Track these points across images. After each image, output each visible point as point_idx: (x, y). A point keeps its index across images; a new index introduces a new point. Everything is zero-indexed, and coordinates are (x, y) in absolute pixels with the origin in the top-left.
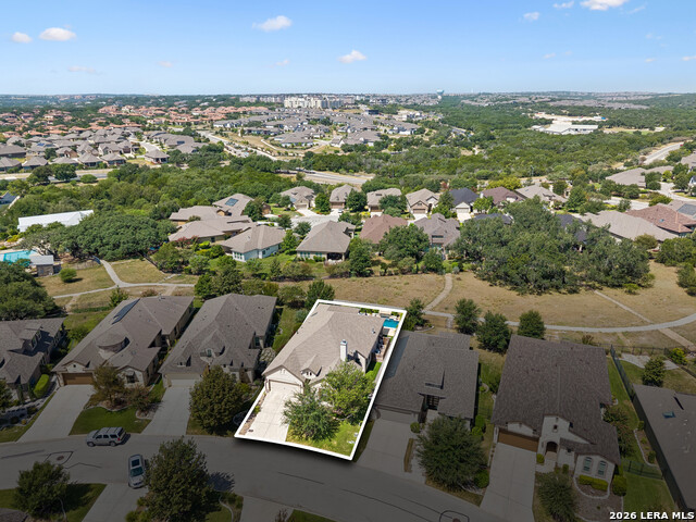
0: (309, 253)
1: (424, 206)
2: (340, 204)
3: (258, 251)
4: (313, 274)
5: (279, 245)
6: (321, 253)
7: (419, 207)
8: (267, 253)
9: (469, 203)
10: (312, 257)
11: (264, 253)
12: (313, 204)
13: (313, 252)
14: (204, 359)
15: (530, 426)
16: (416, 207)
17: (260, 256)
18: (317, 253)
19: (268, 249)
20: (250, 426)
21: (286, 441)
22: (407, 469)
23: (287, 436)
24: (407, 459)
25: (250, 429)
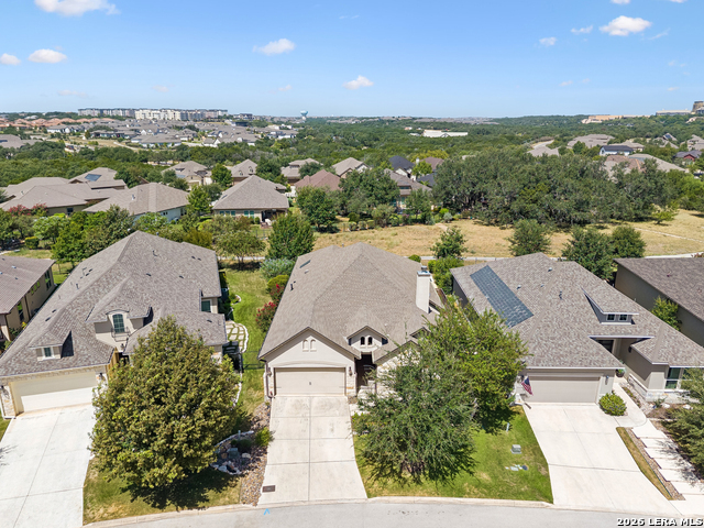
0: (234, 211)
5: (183, 211)
6: (252, 211)
9: (405, 170)
12: (209, 181)
13: (239, 211)
14: (106, 338)
18: (246, 211)
19: (165, 212)
20: (261, 478)
21: (369, 495)
22: (670, 493)
23: (365, 485)
24: (649, 470)
25: (264, 485)
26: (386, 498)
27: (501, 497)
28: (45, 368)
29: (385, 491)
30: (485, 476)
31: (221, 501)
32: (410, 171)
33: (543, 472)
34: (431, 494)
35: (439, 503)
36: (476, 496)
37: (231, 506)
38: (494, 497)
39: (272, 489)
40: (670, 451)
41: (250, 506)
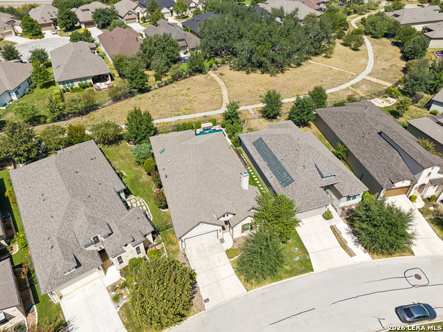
0: (72, 81)
1: (134, 16)
2: (49, 25)
3: (9, 93)
4: (97, 102)
5: (29, 81)
6: (85, 79)
7: (130, 17)
8: (20, 91)
9: (168, 8)
10: (76, 85)
11: (17, 93)
12: (19, 29)
13: (76, 79)
15: (408, 179)
16: (127, 17)
17: (15, 98)
18: (81, 79)
19: (19, 87)
20: (200, 296)
21: (247, 290)
22: (351, 254)
23: (244, 285)
24: (343, 245)
25: (204, 299)
26: (254, 290)
27: (296, 275)
28: (71, 277)
29: (253, 287)
30: (288, 268)
31: (191, 314)
32: (171, 8)
33: (308, 258)
34: (270, 283)
35: (274, 285)
36: (287, 278)
37: (196, 315)
38: (294, 276)
39: (207, 300)
40: (349, 233)
41: (203, 312)
